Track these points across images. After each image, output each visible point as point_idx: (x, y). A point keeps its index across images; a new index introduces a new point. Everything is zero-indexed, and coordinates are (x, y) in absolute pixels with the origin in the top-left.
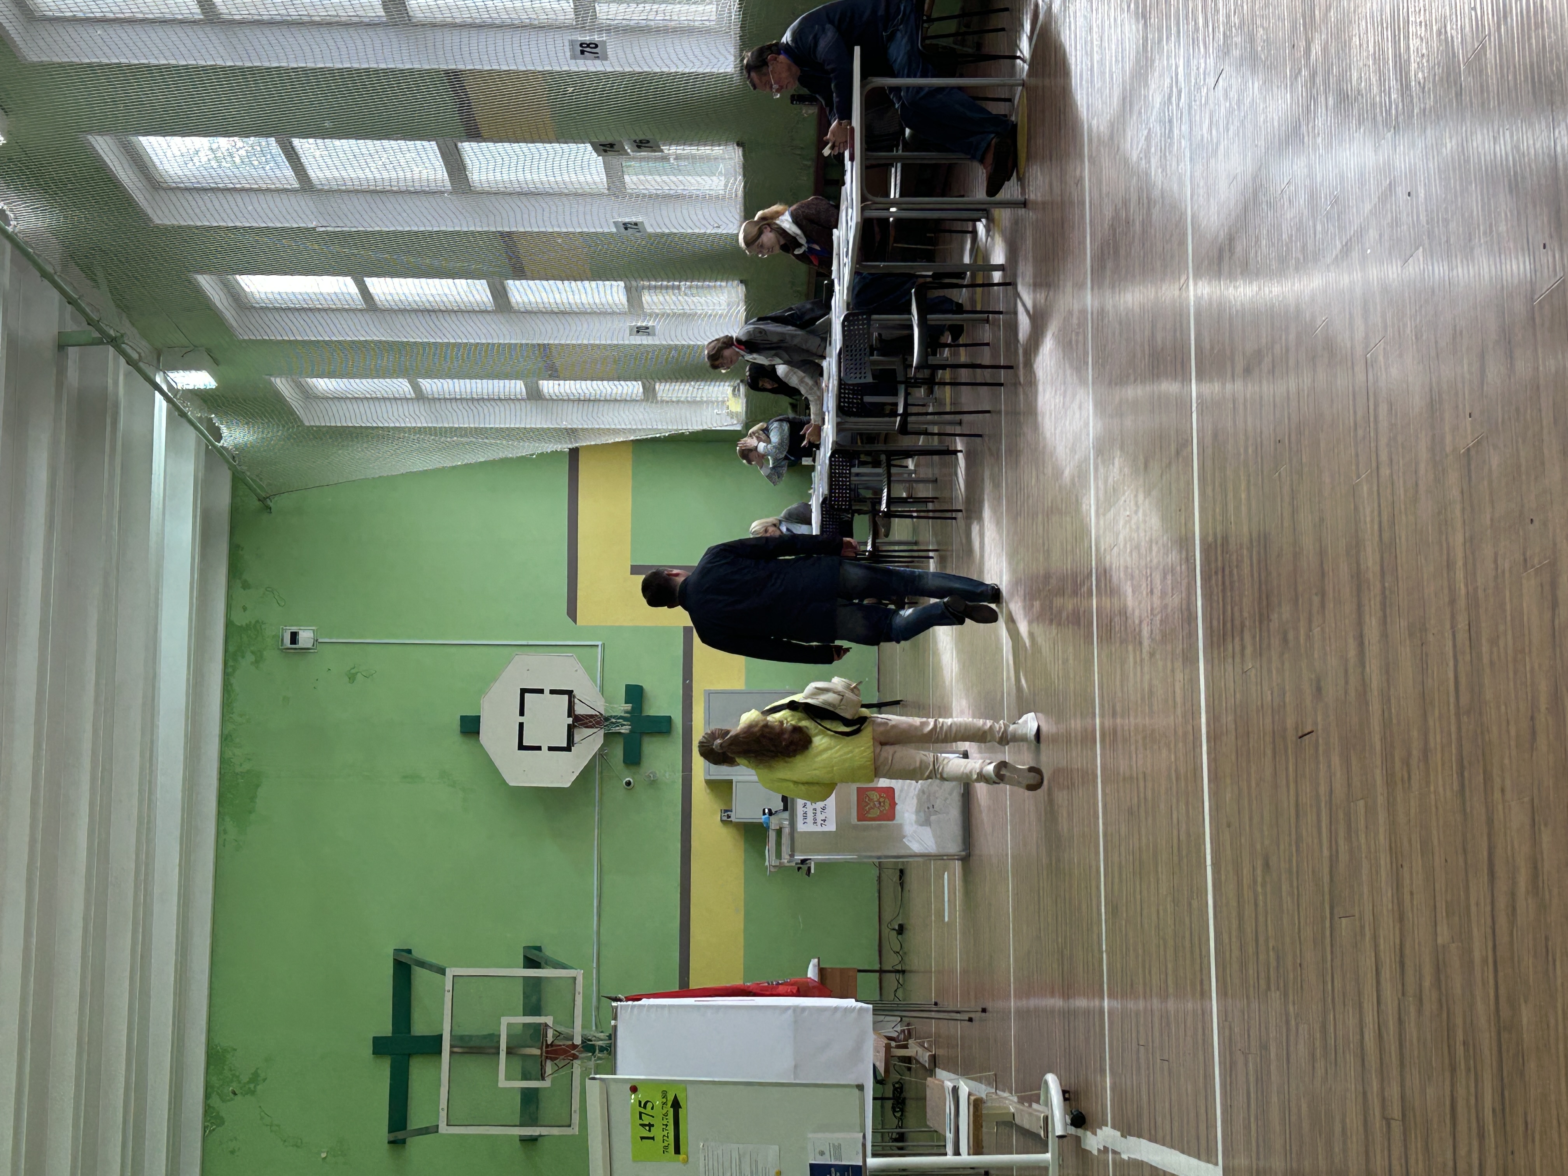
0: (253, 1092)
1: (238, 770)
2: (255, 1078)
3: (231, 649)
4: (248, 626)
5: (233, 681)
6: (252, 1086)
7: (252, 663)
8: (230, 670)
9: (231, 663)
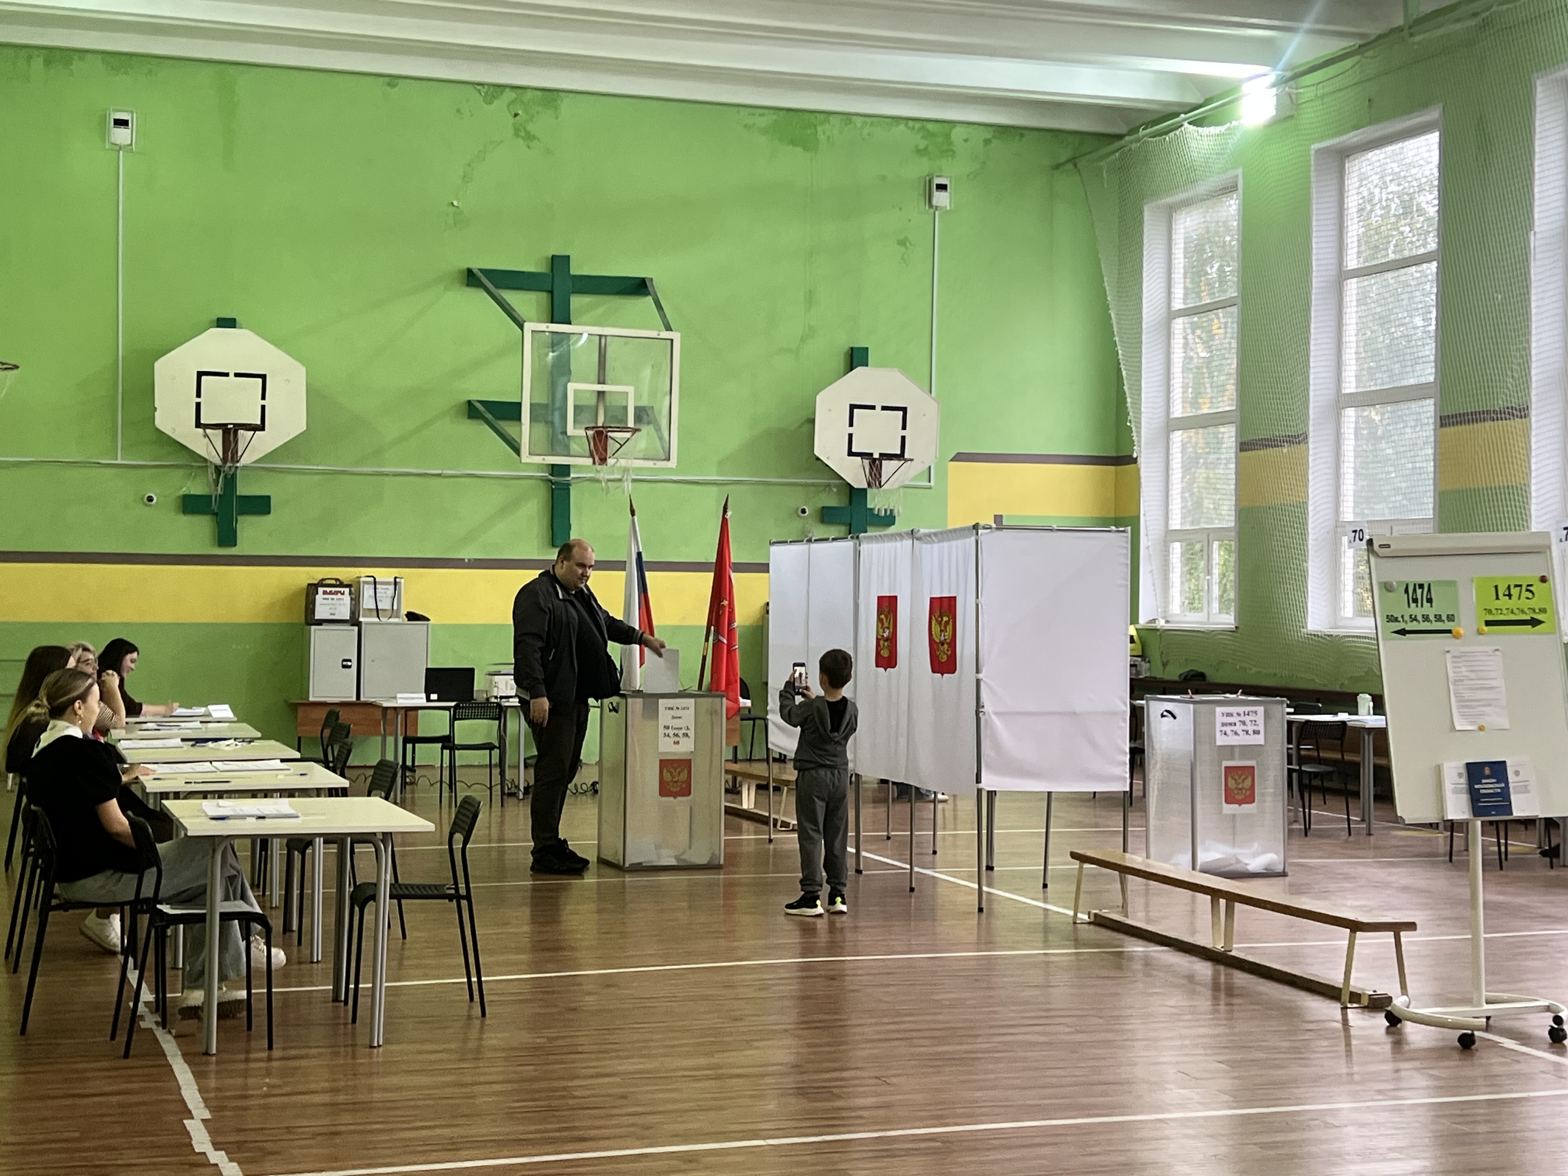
0: (517, 134)
1: (819, 129)
2: (530, 137)
3: (930, 126)
4: (951, 144)
5: (902, 127)
6: (523, 134)
7: (917, 146)
8: (911, 123)
9: (918, 125)
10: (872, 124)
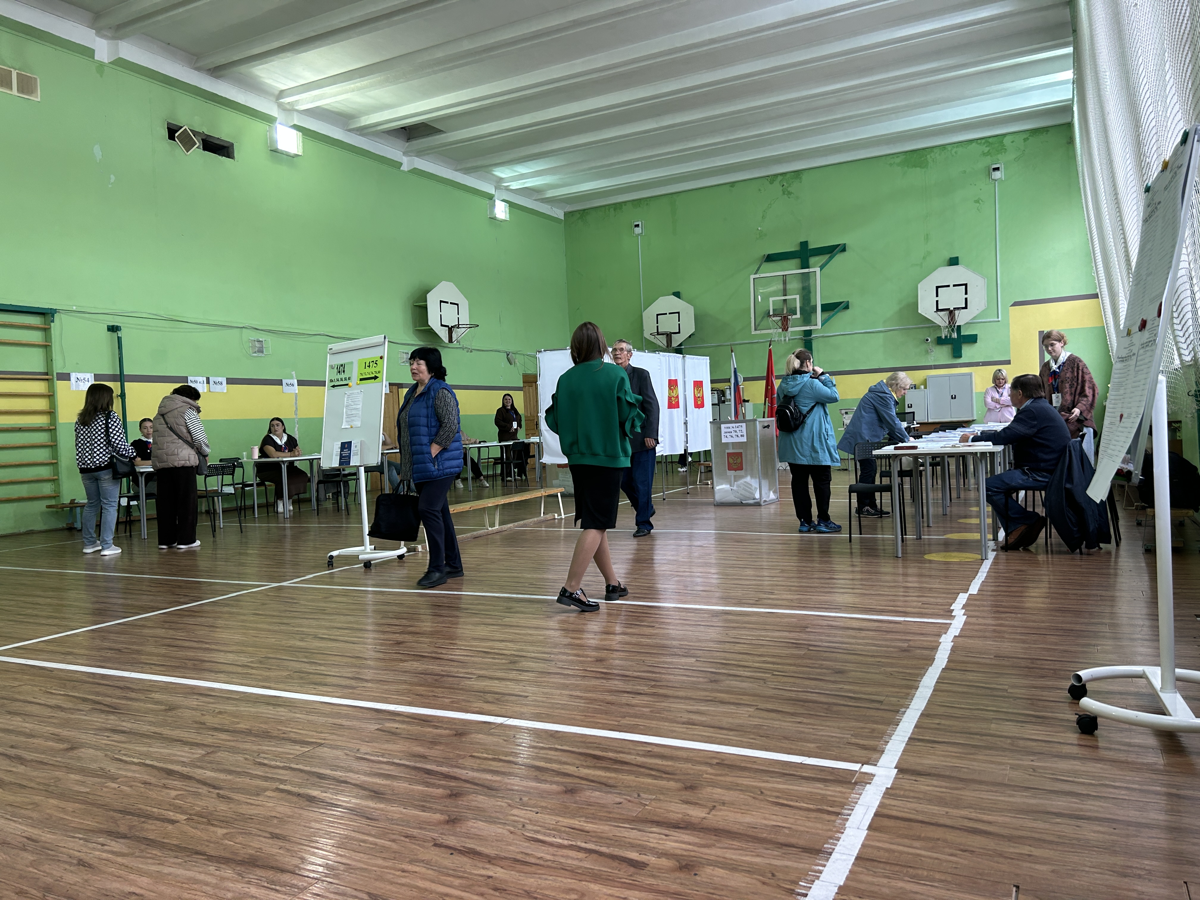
1: (928, 156)
2: (789, 193)
3: (990, 140)
5: (974, 144)
6: (786, 193)
7: (983, 152)
8: (979, 141)
9: (983, 141)
10: (957, 147)
